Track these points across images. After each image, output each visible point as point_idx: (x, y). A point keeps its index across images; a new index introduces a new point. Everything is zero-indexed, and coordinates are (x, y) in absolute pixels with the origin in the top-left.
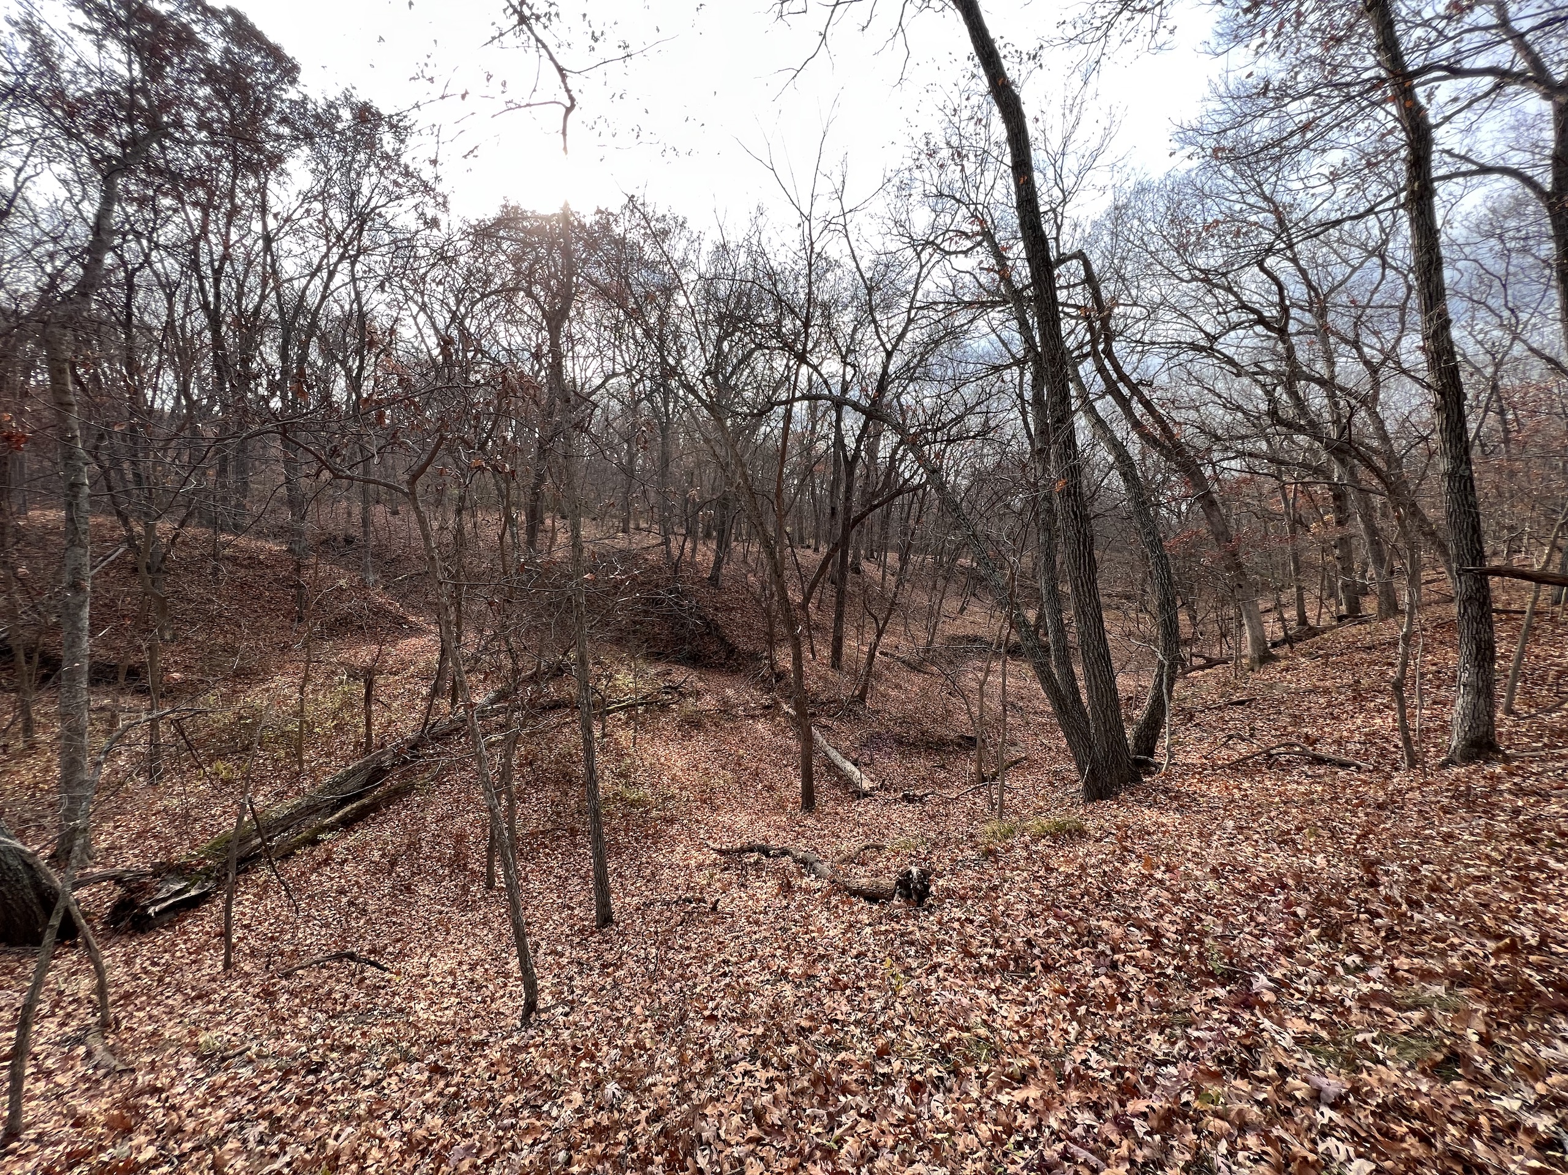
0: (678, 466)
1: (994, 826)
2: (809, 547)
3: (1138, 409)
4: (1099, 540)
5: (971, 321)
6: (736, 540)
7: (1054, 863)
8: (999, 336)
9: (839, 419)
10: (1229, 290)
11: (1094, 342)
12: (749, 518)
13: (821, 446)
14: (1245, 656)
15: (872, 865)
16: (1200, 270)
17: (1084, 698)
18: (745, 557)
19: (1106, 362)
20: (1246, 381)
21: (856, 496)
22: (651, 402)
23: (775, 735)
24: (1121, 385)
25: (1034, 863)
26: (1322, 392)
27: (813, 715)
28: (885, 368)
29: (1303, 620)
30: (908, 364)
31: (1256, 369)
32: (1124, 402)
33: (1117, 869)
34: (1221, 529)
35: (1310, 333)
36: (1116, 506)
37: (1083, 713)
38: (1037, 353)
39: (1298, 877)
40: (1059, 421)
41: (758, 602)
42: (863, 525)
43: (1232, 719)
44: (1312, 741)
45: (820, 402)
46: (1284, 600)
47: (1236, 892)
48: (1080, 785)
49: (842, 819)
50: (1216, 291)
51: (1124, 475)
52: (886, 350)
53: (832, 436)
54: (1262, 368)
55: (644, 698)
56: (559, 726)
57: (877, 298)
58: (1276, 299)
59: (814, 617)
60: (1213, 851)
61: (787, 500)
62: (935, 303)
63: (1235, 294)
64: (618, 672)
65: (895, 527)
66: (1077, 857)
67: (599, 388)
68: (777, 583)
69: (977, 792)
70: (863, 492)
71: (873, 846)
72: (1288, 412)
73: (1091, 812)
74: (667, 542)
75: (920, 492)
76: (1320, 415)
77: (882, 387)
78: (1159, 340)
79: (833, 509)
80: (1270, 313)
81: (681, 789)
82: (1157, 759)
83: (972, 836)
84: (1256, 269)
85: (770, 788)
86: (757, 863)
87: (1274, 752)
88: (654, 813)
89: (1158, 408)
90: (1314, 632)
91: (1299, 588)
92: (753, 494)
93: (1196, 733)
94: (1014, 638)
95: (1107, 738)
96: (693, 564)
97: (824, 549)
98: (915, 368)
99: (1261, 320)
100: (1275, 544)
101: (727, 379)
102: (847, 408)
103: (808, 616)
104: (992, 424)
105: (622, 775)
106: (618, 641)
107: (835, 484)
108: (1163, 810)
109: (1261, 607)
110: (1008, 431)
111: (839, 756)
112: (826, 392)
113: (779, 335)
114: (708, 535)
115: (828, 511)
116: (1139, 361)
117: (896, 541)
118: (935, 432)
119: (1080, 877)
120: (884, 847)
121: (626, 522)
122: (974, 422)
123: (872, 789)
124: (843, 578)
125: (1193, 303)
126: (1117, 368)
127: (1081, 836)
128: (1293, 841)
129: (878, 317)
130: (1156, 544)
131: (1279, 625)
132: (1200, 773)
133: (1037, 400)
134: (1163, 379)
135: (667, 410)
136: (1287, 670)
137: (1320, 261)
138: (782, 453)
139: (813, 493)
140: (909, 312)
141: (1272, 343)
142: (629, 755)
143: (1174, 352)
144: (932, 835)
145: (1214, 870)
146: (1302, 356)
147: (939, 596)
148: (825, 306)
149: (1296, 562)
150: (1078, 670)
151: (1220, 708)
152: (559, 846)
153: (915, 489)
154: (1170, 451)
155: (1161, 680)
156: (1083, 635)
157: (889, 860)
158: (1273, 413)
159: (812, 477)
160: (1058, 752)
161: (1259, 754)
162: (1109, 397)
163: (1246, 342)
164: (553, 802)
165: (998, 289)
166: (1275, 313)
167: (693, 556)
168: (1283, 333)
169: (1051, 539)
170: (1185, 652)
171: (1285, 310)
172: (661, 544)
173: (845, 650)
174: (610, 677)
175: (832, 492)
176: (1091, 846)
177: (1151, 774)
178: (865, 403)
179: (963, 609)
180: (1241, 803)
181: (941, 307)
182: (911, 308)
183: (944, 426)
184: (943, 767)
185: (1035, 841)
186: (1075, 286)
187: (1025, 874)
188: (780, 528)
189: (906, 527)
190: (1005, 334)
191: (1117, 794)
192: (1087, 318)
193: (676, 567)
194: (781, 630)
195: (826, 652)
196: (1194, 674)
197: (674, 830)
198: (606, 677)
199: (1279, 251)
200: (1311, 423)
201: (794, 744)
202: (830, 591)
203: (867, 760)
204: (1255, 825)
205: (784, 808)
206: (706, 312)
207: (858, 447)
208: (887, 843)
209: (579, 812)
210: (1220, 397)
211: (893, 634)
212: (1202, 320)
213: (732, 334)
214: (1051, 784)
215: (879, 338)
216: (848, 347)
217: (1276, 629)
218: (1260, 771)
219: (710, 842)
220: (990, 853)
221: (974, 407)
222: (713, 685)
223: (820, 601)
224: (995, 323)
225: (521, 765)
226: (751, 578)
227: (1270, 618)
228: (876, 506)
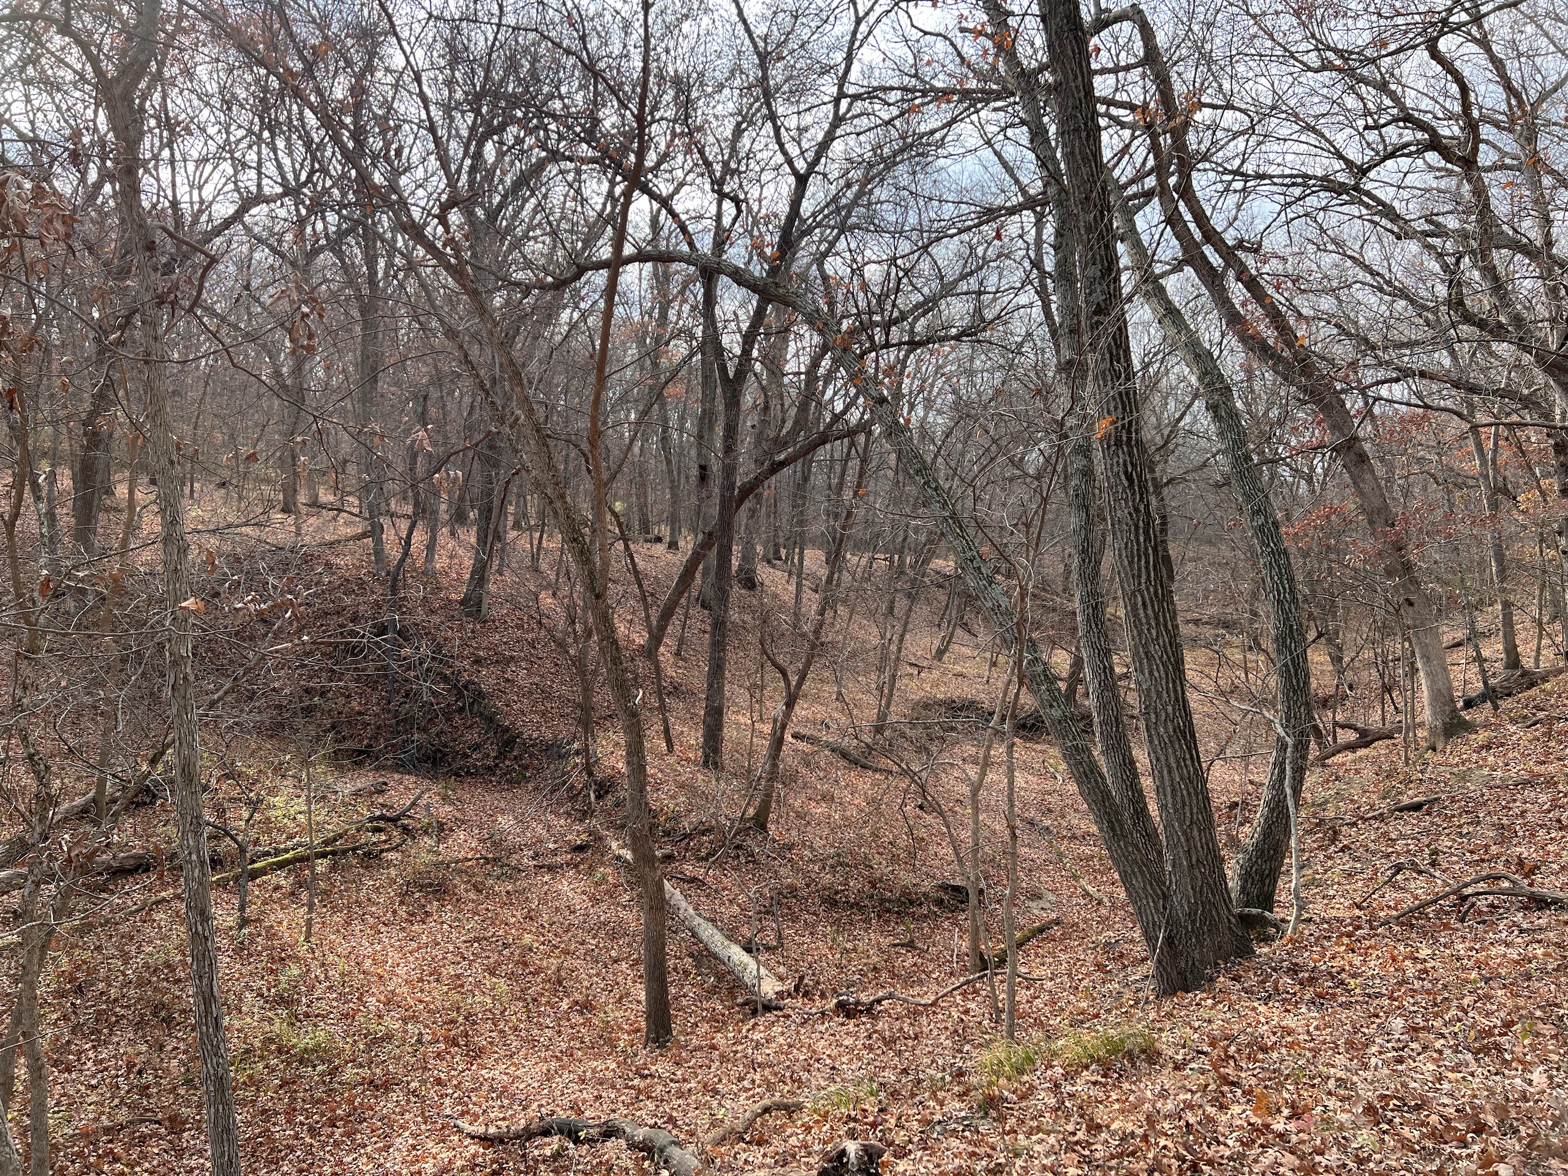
0: (398, 384)
1: (999, 1051)
2: (659, 540)
3: (1237, 292)
4: (1177, 524)
5: (949, 124)
6: (517, 526)
7: (1101, 1115)
8: (997, 154)
9: (710, 300)
10: (1382, 87)
11: (1160, 170)
12: (537, 484)
13: (679, 349)
14: (1421, 725)
15: (777, 1144)
16: (1335, 50)
17: (1153, 808)
18: (535, 558)
19: (1182, 206)
20: (1413, 247)
21: (746, 444)
22: (340, 254)
23: (595, 901)
24: (1208, 250)
25: (1067, 1118)
26: (1534, 270)
27: (669, 858)
28: (795, 204)
29: (1513, 660)
30: (835, 199)
31: (1427, 227)
32: (1212, 278)
33: (1210, 1120)
34: (1377, 503)
35: (1510, 168)
36: (1204, 465)
37: (1151, 836)
38: (1062, 190)
39: (1501, 1111)
40: (1099, 311)
41: (562, 645)
42: (759, 498)
43: (1402, 836)
44: (1531, 871)
45: (675, 266)
46: (1481, 625)
47: (1406, 1145)
48: (1149, 967)
49: (724, 1059)
50: (1363, 89)
51: (1212, 408)
52: (795, 172)
53: (699, 332)
54: (1438, 225)
55: (326, 843)
56: (147, 909)
57: (777, 73)
58: (1457, 108)
59: (670, 672)
60: (1369, 1075)
61: (616, 452)
62: (886, 89)
63: (1392, 95)
64: (273, 791)
65: (818, 504)
66: (1142, 1101)
67: (227, 223)
68: (595, 608)
69: (969, 990)
70: (759, 439)
71: (779, 1107)
72: (1481, 302)
73: (1169, 1015)
74: (375, 531)
75: (862, 438)
76: (1530, 308)
77: (788, 244)
78: (1272, 170)
79: (703, 468)
80: (1449, 130)
81: (405, 1021)
82: (1278, 913)
83: (961, 1073)
84: (1422, 54)
85: (586, 1006)
86: (557, 1156)
87: (1469, 891)
88: (349, 1073)
89: (1270, 291)
90: (1530, 680)
91: (1507, 605)
92: (543, 438)
93: (1344, 863)
94: (1028, 701)
95: (1193, 879)
96: (428, 575)
97: (688, 543)
98: (850, 208)
99: (1435, 143)
100: (1464, 529)
101: (493, 215)
102: (724, 280)
103: (658, 670)
104: (989, 315)
105: (283, 1001)
106: (276, 730)
107: (706, 420)
108: (1290, 1004)
109: (1447, 639)
110: (1018, 328)
111: (718, 937)
112: (685, 248)
113: (590, 136)
114: (459, 517)
115: (695, 472)
116: (1239, 207)
117: (818, 527)
118: (887, 326)
119: (1145, 1138)
120: (799, 1107)
121: (291, 491)
122: (957, 310)
123: (780, 995)
124: (723, 597)
125: (1324, 108)
126: (1201, 219)
127: (1151, 1062)
128: (1498, 1047)
129: (780, 111)
130: (1269, 532)
131: (1475, 668)
132: (1349, 935)
133: (1064, 274)
134: (1276, 241)
135: (373, 272)
136: (1488, 747)
137: (1523, 48)
138: (601, 361)
139: (665, 439)
140: (837, 101)
141: (1453, 182)
142: (297, 959)
143: (1297, 191)
144: (890, 1076)
145: (1370, 1109)
146: (1501, 206)
147: (898, 628)
148: (680, 84)
149: (1500, 558)
150: (1142, 757)
151: (1381, 818)
152: (144, 1156)
153: (851, 433)
154: (1289, 366)
155: (1283, 771)
156: (1148, 696)
157: (808, 1129)
158: (1456, 303)
159: (663, 406)
160: (1113, 907)
161: (1446, 896)
162: (1189, 270)
163: (1410, 179)
164: (130, 1066)
165: (994, 68)
166: (1456, 131)
167: (430, 558)
168: (1469, 163)
169: (1089, 523)
170: (1325, 719)
171: (1472, 126)
172: (364, 535)
173: (729, 733)
174: (255, 805)
175: (700, 437)
176: (1166, 1078)
177: (1267, 940)
178: (758, 270)
179: (940, 653)
180: (1417, 985)
181: (894, 96)
182: (841, 95)
183: (903, 317)
184: (910, 945)
185: (1070, 1076)
186: (1128, 68)
187: (1052, 1140)
188: (600, 504)
189: (839, 502)
190: (1010, 152)
191: (1212, 980)
192: (1149, 127)
193: (394, 581)
194: (604, 697)
195: (692, 737)
196: (1339, 758)
197: (387, 1105)
198: (249, 802)
199: (1459, 26)
200: (1518, 320)
201: (633, 919)
202: (699, 620)
203: (771, 940)
204: (1438, 1023)
205: (612, 1043)
206: (450, 83)
207: (746, 352)
208: (806, 1099)
209: (188, 1082)
210: (1374, 273)
211: (817, 699)
212: (1339, 139)
213: (502, 128)
214: (1100, 967)
215: (782, 146)
216: (726, 164)
217: (1469, 675)
218: (1446, 926)
219: (464, 1124)
220: (991, 1105)
221: (956, 282)
222: (470, 809)
223: (681, 641)
224: (991, 129)
225: (60, 994)
226: (547, 600)
227: (1460, 656)
228: (782, 464)
